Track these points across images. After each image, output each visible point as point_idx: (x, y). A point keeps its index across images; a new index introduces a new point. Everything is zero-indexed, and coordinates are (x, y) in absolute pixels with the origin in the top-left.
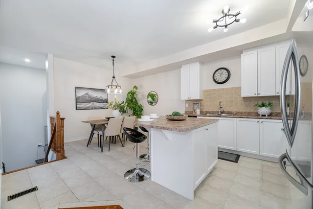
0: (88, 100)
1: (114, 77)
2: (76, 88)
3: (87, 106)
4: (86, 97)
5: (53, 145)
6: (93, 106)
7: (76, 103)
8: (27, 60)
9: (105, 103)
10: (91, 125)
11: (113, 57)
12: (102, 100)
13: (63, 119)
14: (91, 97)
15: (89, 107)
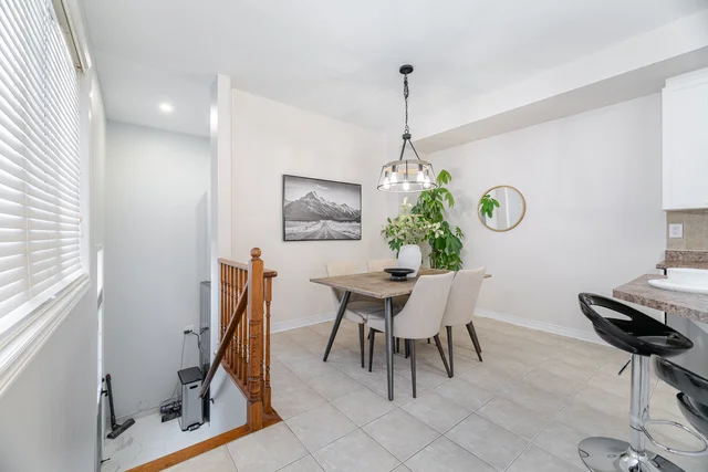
0: (313, 214)
1: (407, 137)
2: (285, 178)
3: (310, 230)
4: (307, 203)
5: (228, 352)
6: (325, 230)
7: (284, 220)
8: (166, 108)
9: (355, 224)
10: (337, 291)
11: (406, 70)
12: (347, 215)
13: (270, 275)
14: (318, 205)
15: (316, 233)
